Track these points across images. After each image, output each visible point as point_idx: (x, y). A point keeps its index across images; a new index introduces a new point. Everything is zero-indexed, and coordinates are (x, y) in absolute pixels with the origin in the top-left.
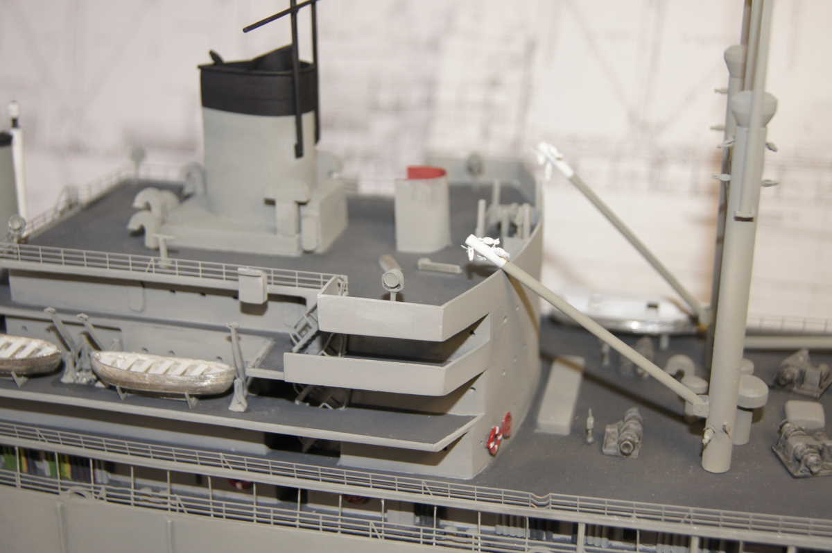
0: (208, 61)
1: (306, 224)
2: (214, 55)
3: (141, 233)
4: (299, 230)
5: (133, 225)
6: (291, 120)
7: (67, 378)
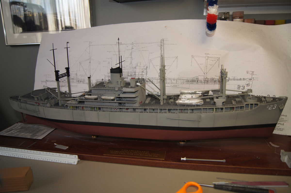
0: (111, 68)
1: (122, 84)
2: (112, 68)
3: (105, 86)
4: (121, 84)
5: (104, 85)
6: (119, 74)
7: (98, 100)
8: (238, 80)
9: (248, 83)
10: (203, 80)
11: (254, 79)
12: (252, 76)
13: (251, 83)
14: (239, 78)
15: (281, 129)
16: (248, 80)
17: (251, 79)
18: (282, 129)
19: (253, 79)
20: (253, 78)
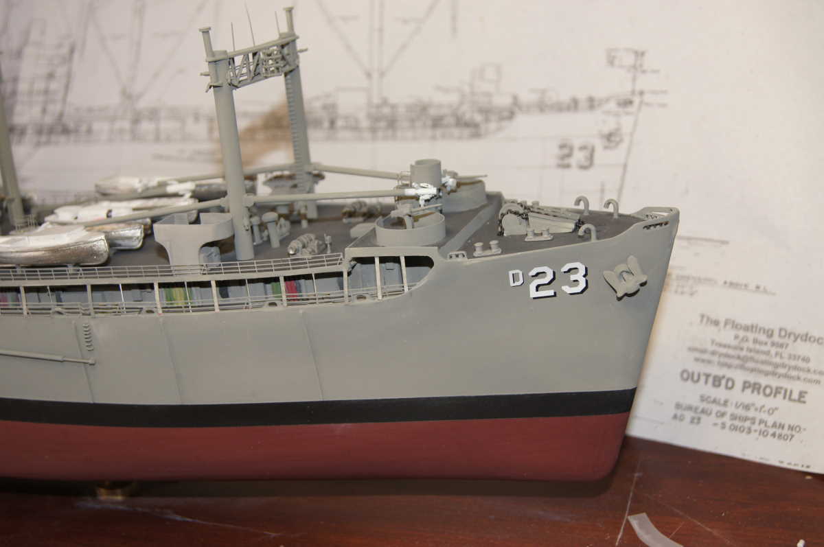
8: (559, 108)
9: (610, 125)
10: (362, 116)
11: (647, 98)
12: (634, 79)
13: (627, 122)
14: (565, 97)
15: (782, 426)
16: (612, 106)
17: (631, 102)
18: (791, 428)
19: (637, 100)
20: (642, 93)
